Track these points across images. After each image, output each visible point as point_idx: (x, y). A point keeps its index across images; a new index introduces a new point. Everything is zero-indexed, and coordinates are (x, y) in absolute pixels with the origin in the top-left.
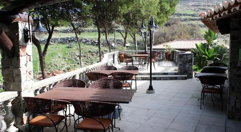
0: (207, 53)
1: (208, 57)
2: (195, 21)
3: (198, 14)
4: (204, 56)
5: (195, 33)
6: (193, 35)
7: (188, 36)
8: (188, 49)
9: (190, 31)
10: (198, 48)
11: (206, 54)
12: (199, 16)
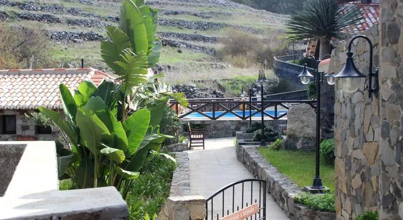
0: (120, 130)
1: (126, 153)
2: (31, 21)
3: (39, 4)
4: (108, 150)
5: (33, 53)
6: (28, 60)
7: (12, 63)
8: (14, 110)
9: (18, 49)
10: (72, 107)
11: (116, 137)
12: (42, 8)
